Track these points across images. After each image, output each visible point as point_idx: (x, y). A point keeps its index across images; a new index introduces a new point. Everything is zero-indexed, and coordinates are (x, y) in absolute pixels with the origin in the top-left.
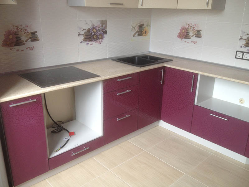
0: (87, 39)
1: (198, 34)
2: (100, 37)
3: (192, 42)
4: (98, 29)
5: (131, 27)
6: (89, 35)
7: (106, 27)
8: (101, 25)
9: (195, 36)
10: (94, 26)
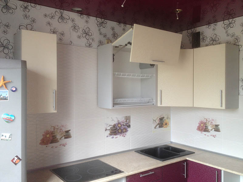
0: (113, 133)
1: (217, 129)
2: (124, 130)
3: (211, 135)
4: (122, 124)
5: (153, 121)
6: (114, 130)
7: (129, 122)
8: (125, 120)
9: (214, 130)
10: (119, 122)
